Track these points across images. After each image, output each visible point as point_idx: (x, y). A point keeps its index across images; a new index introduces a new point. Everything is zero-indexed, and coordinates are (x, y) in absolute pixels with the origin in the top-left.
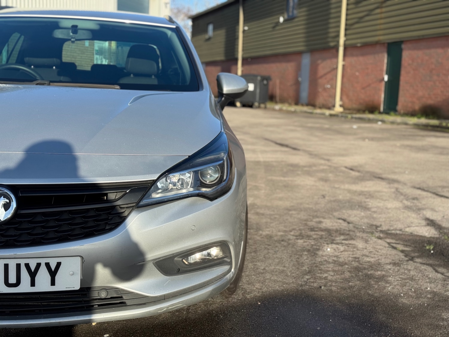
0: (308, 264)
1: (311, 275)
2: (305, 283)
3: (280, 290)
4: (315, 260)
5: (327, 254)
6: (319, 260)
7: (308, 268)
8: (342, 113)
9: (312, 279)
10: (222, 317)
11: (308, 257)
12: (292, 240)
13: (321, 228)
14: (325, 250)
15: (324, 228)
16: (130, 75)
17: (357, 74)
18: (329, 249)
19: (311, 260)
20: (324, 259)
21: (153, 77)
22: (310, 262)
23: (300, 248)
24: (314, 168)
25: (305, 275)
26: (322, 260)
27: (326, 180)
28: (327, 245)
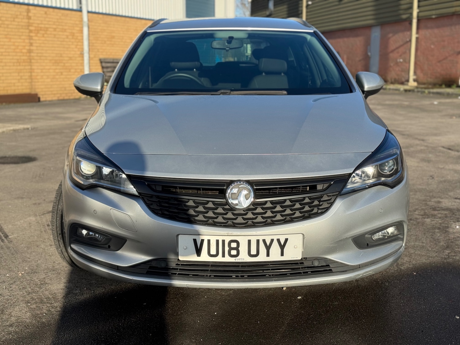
0: (443, 240)
1: (450, 250)
2: (448, 256)
3: (428, 262)
4: (449, 237)
5: (458, 231)
6: (453, 237)
7: (445, 244)
8: (417, 87)
9: (452, 253)
10: (387, 284)
11: (441, 234)
12: (419, 219)
13: (442, 207)
14: (454, 227)
15: (445, 208)
16: (262, 73)
17: (432, 46)
18: (458, 227)
19: (445, 237)
20: (457, 236)
21: (283, 74)
22: (445, 239)
23: (430, 227)
24: (412, 149)
25: (445, 250)
26: (455, 236)
27: (429, 161)
28: (454, 224)
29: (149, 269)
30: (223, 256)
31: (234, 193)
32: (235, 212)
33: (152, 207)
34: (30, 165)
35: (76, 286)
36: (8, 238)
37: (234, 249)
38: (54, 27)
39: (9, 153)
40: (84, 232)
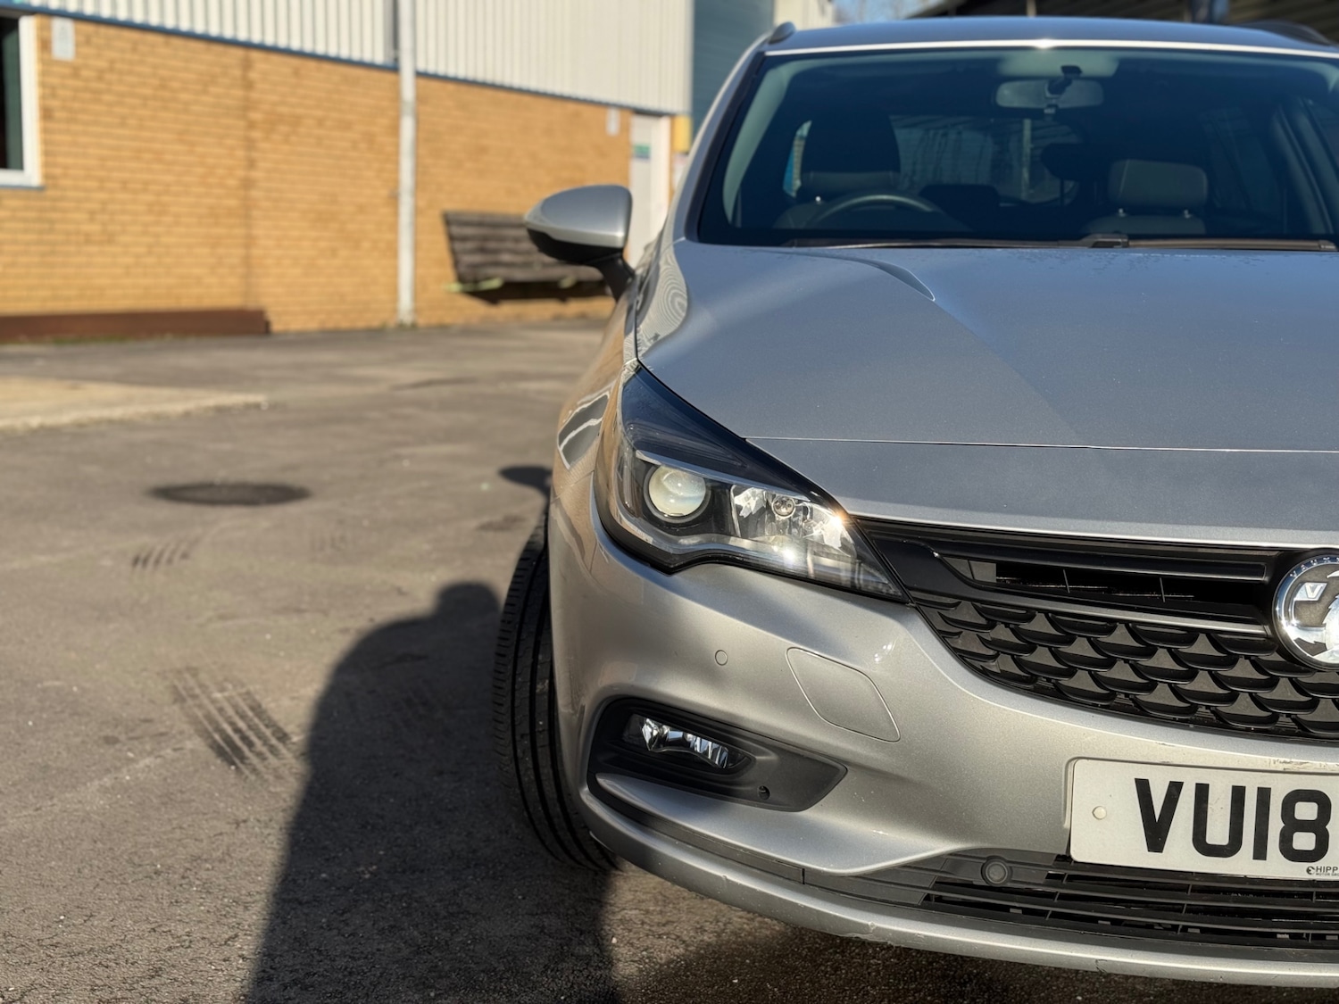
29: (933, 889)
30: (1260, 853)
31: (1308, 603)
32: (1304, 679)
33: (959, 643)
34: (292, 509)
35: (577, 929)
36: (288, 742)
37: (1305, 826)
38: (319, 113)
39: (221, 474)
40: (649, 730)
